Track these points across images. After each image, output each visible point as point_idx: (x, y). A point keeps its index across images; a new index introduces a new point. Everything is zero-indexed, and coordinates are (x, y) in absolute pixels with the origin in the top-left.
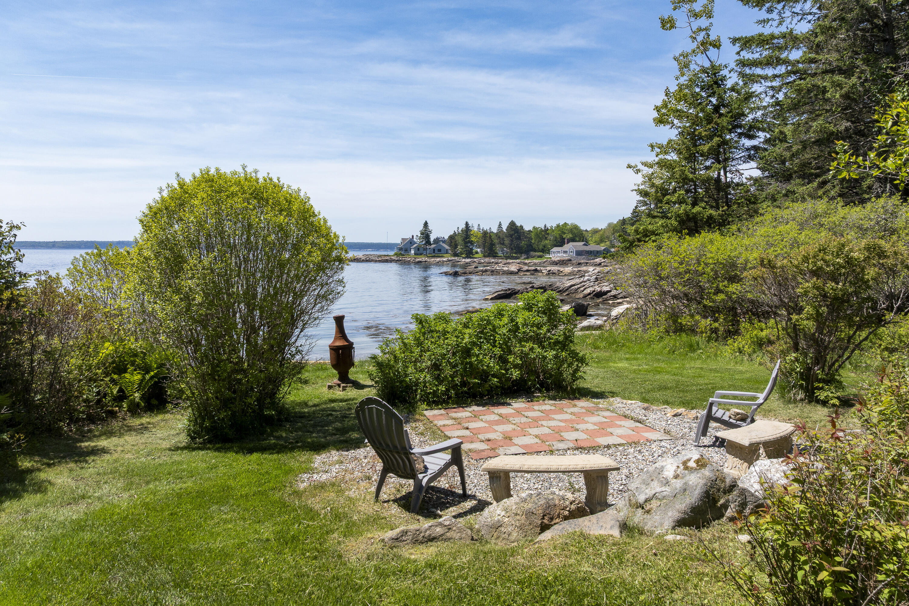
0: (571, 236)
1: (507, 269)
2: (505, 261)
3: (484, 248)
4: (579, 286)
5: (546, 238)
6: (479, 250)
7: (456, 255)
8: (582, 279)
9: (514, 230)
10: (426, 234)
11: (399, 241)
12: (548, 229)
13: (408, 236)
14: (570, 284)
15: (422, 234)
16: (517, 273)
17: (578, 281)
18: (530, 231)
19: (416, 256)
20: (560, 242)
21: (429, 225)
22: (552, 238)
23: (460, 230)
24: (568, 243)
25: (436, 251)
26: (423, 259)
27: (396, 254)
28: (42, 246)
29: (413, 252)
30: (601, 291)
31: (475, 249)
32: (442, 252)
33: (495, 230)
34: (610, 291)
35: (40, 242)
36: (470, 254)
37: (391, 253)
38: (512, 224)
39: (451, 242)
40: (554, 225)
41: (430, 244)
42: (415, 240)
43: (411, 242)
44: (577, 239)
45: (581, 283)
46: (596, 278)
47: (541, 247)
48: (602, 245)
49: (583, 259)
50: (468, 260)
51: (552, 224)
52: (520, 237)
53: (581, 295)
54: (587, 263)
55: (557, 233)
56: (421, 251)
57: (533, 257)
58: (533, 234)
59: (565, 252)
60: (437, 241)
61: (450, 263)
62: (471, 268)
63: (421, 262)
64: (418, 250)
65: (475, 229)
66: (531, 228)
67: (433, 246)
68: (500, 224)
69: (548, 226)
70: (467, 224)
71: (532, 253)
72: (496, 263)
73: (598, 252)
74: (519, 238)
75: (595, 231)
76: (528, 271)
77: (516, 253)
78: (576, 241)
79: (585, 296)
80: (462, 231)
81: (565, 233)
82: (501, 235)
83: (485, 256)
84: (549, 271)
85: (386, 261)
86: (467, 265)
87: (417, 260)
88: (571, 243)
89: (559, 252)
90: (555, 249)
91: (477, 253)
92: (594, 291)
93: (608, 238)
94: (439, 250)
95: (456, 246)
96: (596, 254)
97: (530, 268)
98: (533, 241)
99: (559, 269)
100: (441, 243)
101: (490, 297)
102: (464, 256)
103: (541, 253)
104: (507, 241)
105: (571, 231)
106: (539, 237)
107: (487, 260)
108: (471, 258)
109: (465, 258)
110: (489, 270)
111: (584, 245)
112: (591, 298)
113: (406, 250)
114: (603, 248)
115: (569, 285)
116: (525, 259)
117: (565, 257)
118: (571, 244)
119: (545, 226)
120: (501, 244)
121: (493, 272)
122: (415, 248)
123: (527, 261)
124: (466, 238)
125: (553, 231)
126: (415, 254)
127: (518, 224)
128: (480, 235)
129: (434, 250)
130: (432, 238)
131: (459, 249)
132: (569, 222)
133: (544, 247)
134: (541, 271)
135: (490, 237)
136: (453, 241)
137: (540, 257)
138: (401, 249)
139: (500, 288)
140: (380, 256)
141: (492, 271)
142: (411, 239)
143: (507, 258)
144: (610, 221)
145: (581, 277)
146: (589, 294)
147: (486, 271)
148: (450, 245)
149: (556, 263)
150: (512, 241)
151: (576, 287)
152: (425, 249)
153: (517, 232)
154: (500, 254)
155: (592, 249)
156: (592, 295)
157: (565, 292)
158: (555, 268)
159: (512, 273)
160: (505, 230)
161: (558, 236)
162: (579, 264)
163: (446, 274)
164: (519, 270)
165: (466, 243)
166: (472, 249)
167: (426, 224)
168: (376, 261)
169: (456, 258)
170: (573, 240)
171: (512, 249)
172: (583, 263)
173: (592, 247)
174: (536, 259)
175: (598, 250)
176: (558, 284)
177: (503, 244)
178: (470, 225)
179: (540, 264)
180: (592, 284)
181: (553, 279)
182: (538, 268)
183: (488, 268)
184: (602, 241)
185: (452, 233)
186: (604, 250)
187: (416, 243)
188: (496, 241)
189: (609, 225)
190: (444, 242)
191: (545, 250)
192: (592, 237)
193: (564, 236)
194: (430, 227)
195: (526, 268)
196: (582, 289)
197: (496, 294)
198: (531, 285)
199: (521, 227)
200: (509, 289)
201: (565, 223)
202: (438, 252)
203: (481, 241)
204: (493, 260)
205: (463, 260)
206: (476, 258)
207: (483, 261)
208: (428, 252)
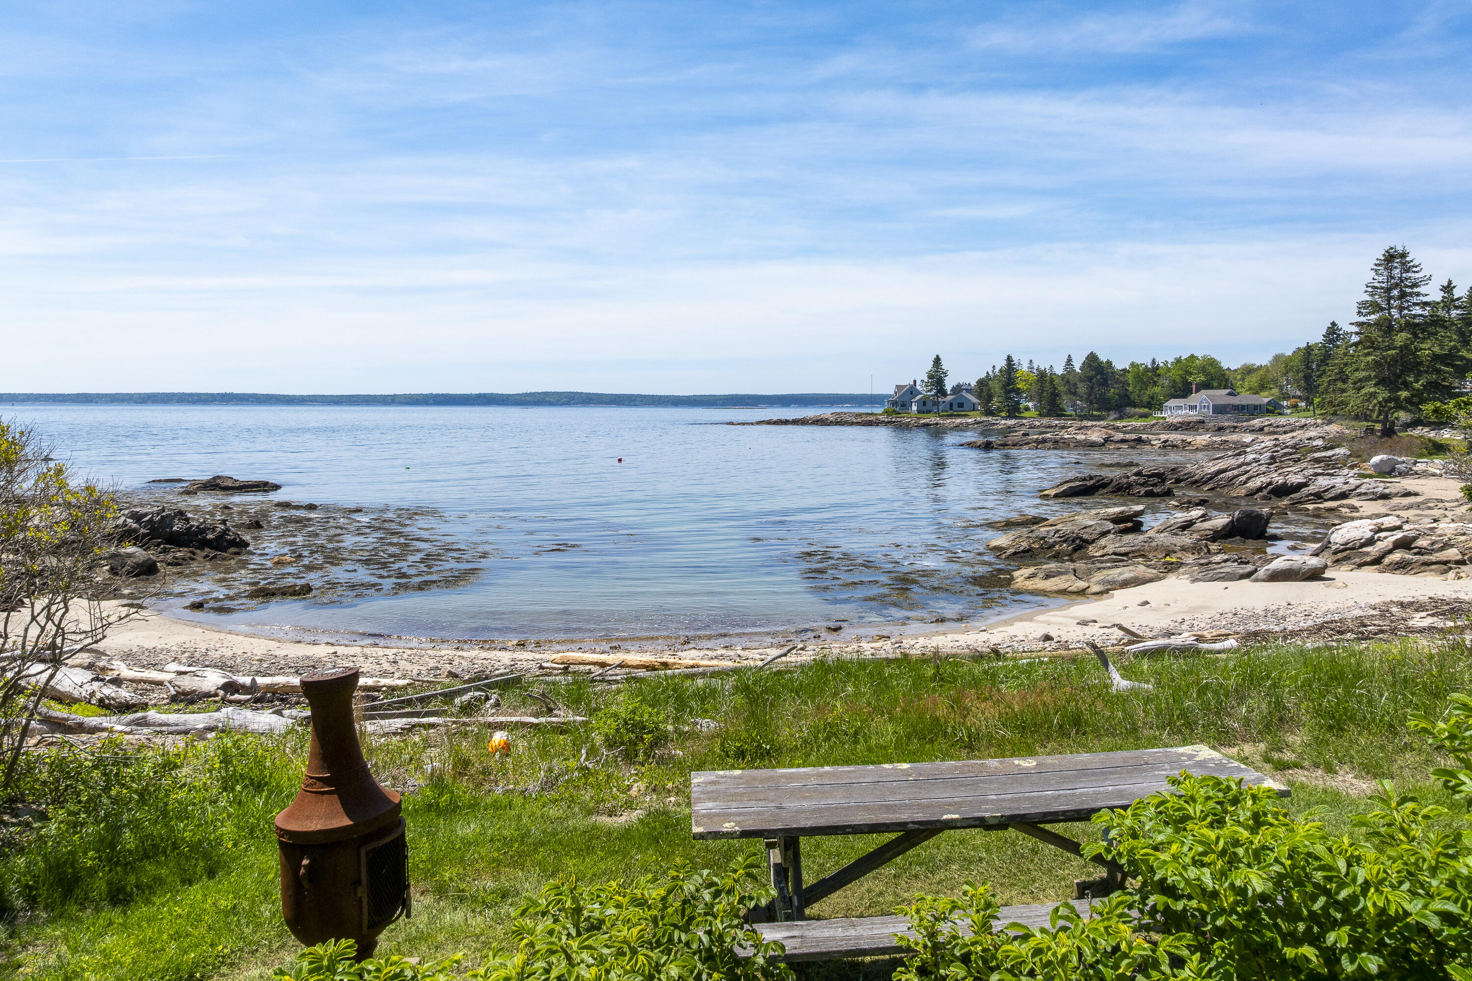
0: (1203, 378)
1: (1083, 437)
2: (1078, 424)
3: (1040, 401)
4: (1236, 472)
5: (1155, 383)
6: (1030, 404)
7: (989, 412)
8: (1241, 459)
9: (1095, 369)
10: (937, 378)
11: (891, 391)
12: (1158, 368)
13: (907, 381)
14: (1217, 468)
15: (930, 377)
16: (1103, 445)
17: (1233, 462)
18: (1124, 370)
19: (920, 416)
20: (1183, 390)
21: (943, 362)
22: (1166, 383)
23: (997, 370)
24: (1197, 391)
25: (955, 407)
26: (932, 419)
27: (886, 412)
28: (378, 402)
29: (914, 408)
30: (1285, 484)
31: (1024, 404)
32: (966, 407)
33: (1059, 370)
34: (1305, 485)
35: (375, 396)
36: (1014, 411)
37: (879, 410)
38: (1092, 358)
39: (982, 391)
40: (1171, 360)
41: (945, 394)
42: (918, 387)
43: (912, 391)
44: (1215, 384)
45: (1240, 466)
46: (1273, 458)
47: (1145, 399)
48: (1265, 394)
49: (1228, 420)
50: (1011, 422)
51: (1166, 357)
52: (1106, 380)
53: (1243, 492)
54: (1235, 427)
55: (1175, 375)
56: (929, 406)
57: (1131, 416)
58: (1130, 376)
59: (1192, 408)
60: (957, 389)
61: (981, 428)
62: (1017, 436)
63: (928, 425)
64: (924, 404)
65: (1025, 368)
66: (1127, 366)
67: (949, 398)
68: (1069, 360)
69: (1160, 361)
70: (1009, 359)
71: (1130, 410)
72: (1063, 427)
73: (1256, 407)
74: (1104, 383)
75: (1248, 371)
76: (1123, 441)
77: (1098, 410)
78: (1212, 388)
79: (1251, 494)
80: (1001, 371)
81: (1191, 374)
82: (1071, 377)
83: (1041, 415)
84: (1165, 442)
85: (870, 424)
86: (1010, 429)
87: (923, 421)
88: (1203, 391)
89: (1180, 408)
90: (1172, 403)
91: (1027, 409)
92: (1270, 483)
93: (1275, 381)
94: (961, 405)
95: (990, 398)
96: (1255, 411)
97: (1127, 436)
98: (1130, 389)
99: (1184, 437)
100: (964, 393)
101: (1052, 492)
102: (1003, 414)
103: (1146, 410)
104: (1082, 389)
105: (1203, 370)
106: (1141, 380)
107: (1045, 421)
108: (1016, 418)
109: (1005, 418)
110: (1050, 440)
111: (1229, 394)
112: (1264, 498)
113: (903, 405)
114: (1266, 400)
115: (1213, 469)
116: (1115, 419)
117: (1193, 416)
118: (1204, 394)
119: (1154, 362)
120: (1071, 393)
121: (1057, 444)
122: (917, 401)
123: (1119, 424)
124: (1008, 384)
125: (1169, 370)
126: (919, 412)
127: (1103, 358)
128: (1033, 378)
129: (952, 405)
130: (949, 385)
131: (995, 403)
132: (1199, 354)
133: (1152, 398)
134: (1148, 442)
135: (1052, 381)
136: (985, 389)
137: (1145, 416)
138: (894, 403)
139: (1071, 475)
140: (860, 415)
141: (1056, 442)
142: (911, 387)
143: (1082, 418)
144: (1279, 351)
145: (1239, 454)
146: (1260, 489)
147: (1044, 441)
148: (979, 397)
149: (1173, 428)
150: (1092, 388)
151: (1230, 474)
152: (936, 404)
153: (1102, 373)
154: (1070, 411)
155: (1244, 402)
156: (1265, 492)
157: (1205, 483)
158: (1175, 437)
159: (1092, 445)
160: (1078, 370)
161: (1178, 379)
162: (1221, 429)
163: (971, 445)
164: (1107, 440)
165: (1007, 392)
166: (1018, 403)
167: (937, 361)
168: (852, 424)
169: (990, 419)
170: (1206, 386)
171: (1091, 402)
172: (1228, 427)
173: (1245, 398)
174: (1137, 420)
175: (1258, 403)
176: (1190, 468)
177: (1075, 394)
178: (1016, 361)
179: (1144, 430)
180: (1263, 468)
181: (1174, 457)
182: (1144, 436)
183: (1049, 435)
184: (1262, 387)
185: (983, 375)
186: (1269, 403)
187: (920, 393)
188: (1062, 389)
189: (1277, 358)
190: (969, 391)
191: (1155, 404)
192: (1243, 379)
193: (1190, 379)
194: (945, 366)
195: (1119, 436)
196: (1243, 478)
197: (1065, 487)
198: (1135, 470)
199: (1109, 363)
200: (1091, 478)
201: (1192, 356)
202: (958, 407)
203: (1035, 388)
204: (1057, 422)
205: (1003, 422)
206: (1025, 418)
207: (1037, 423)
208: (941, 408)
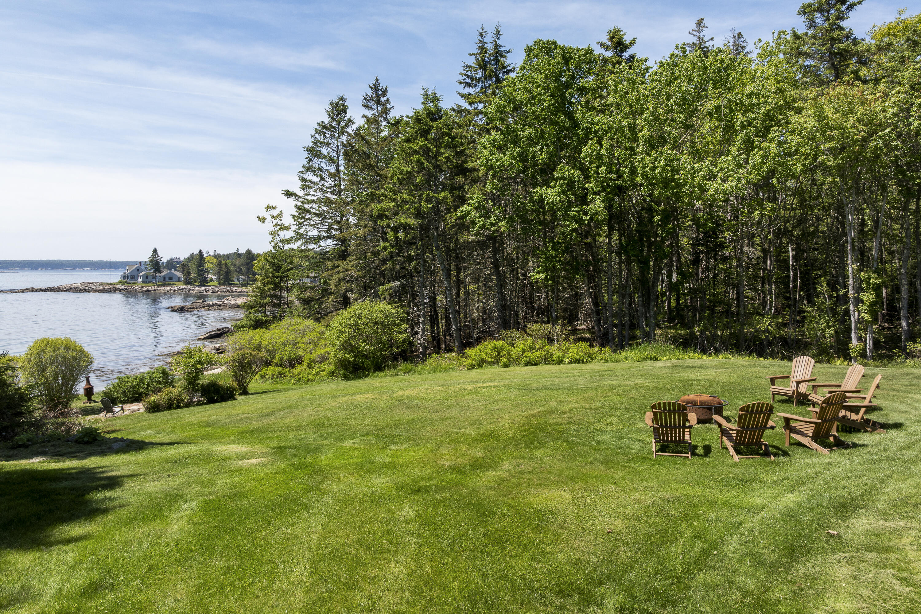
1: (235, 302)
2: (240, 289)
3: (219, 276)
6: (214, 278)
7: (188, 283)
9: (250, 258)
10: (155, 260)
15: (151, 261)
19: (144, 285)
21: (159, 252)
25: (167, 279)
26: (151, 287)
27: (120, 282)
29: (140, 280)
31: (210, 277)
32: (174, 280)
36: (204, 282)
38: (249, 252)
41: (160, 271)
42: (143, 267)
43: (139, 268)
50: (202, 289)
56: (150, 278)
63: (149, 291)
64: (147, 277)
65: (210, 255)
67: (163, 273)
68: (239, 250)
70: (201, 252)
72: (232, 292)
80: (195, 258)
82: (237, 263)
83: (220, 284)
85: (109, 291)
86: (200, 293)
87: (146, 289)
91: (212, 280)
95: (189, 274)
100: (173, 270)
101: (202, 337)
102: (197, 284)
104: (243, 269)
107: (222, 288)
108: (205, 286)
109: (198, 286)
113: (132, 278)
120: (237, 271)
121: (220, 307)
122: (142, 276)
124: (200, 266)
126: (143, 282)
128: (215, 261)
129: (164, 278)
131: (192, 276)
135: (226, 265)
136: (185, 269)
138: (126, 277)
140: (101, 285)
141: (220, 305)
143: (240, 285)
148: (183, 272)
150: (248, 269)
152: (155, 277)
154: (236, 282)
159: (237, 307)
163: (173, 309)
165: (199, 271)
166: (206, 277)
167: (155, 251)
168: (96, 291)
169: (189, 286)
171: (249, 277)
177: (240, 272)
187: (144, 271)
188: (232, 269)
194: (160, 254)
197: (210, 333)
202: (169, 279)
203: (216, 269)
204: (228, 288)
205: (197, 288)
206: (210, 286)
207: (217, 289)
208: (158, 280)
